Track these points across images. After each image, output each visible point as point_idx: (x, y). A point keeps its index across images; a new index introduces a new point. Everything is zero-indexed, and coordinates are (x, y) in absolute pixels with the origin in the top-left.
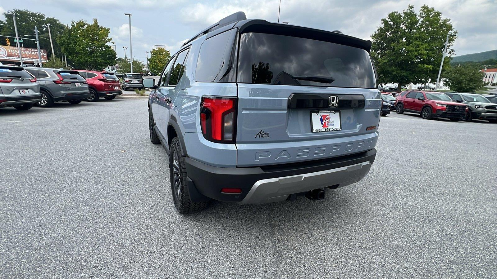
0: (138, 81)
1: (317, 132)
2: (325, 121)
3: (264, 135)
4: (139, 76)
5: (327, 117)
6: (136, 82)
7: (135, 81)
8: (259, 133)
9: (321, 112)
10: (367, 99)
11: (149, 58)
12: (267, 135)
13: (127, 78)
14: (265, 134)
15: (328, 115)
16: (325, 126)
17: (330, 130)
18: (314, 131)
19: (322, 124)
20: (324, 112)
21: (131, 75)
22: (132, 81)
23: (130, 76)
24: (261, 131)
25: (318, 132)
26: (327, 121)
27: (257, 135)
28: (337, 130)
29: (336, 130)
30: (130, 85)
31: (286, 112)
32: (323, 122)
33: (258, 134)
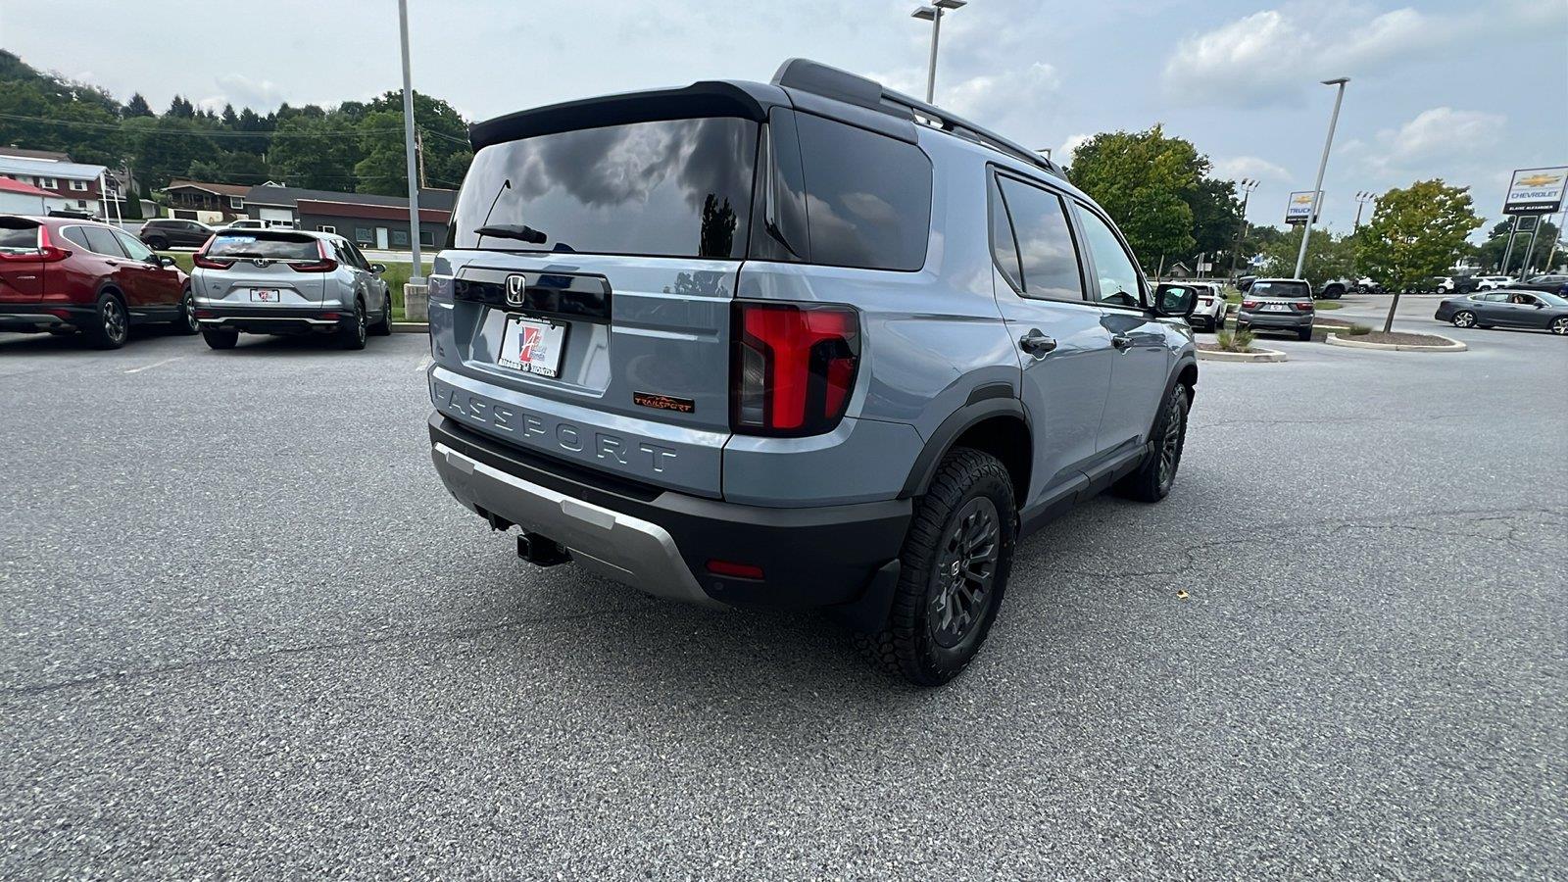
0: (1289, 304)
4: (1301, 287)
6: (1280, 307)
7: (1278, 305)
11: (1362, 224)
13: (1252, 294)
21: (1269, 286)
22: (1264, 303)
23: (1265, 289)
26: (532, 344)
30: (1255, 319)
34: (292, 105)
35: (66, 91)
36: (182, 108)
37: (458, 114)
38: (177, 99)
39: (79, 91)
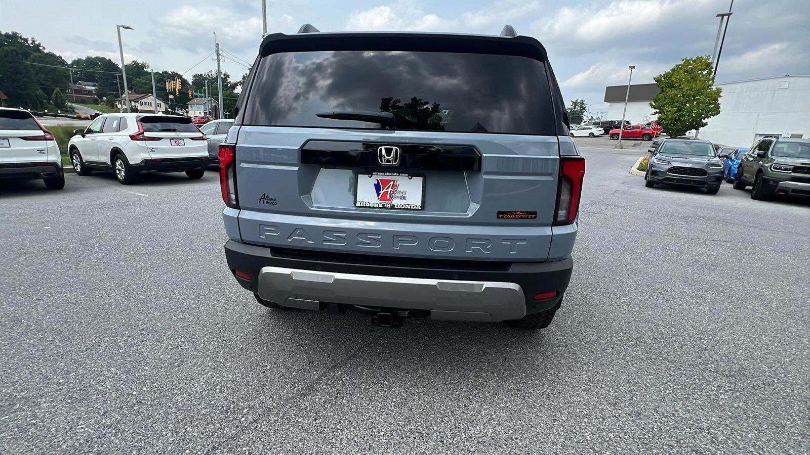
1: (363, 207)
2: (385, 190)
3: (270, 201)
5: (392, 183)
8: (263, 197)
9: (376, 173)
10: (484, 155)
12: (273, 202)
14: (270, 199)
15: (394, 181)
16: (383, 198)
17: (396, 207)
18: (358, 204)
19: (378, 194)
20: (383, 174)
24: (264, 194)
25: (366, 207)
27: (260, 200)
28: (412, 208)
29: (409, 208)
31: (296, 168)
32: (382, 192)
33: (261, 198)
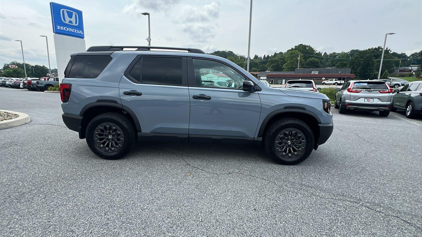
34: (277, 53)
35: (238, 57)
36: (256, 57)
37: (313, 48)
38: (256, 55)
39: (240, 56)
